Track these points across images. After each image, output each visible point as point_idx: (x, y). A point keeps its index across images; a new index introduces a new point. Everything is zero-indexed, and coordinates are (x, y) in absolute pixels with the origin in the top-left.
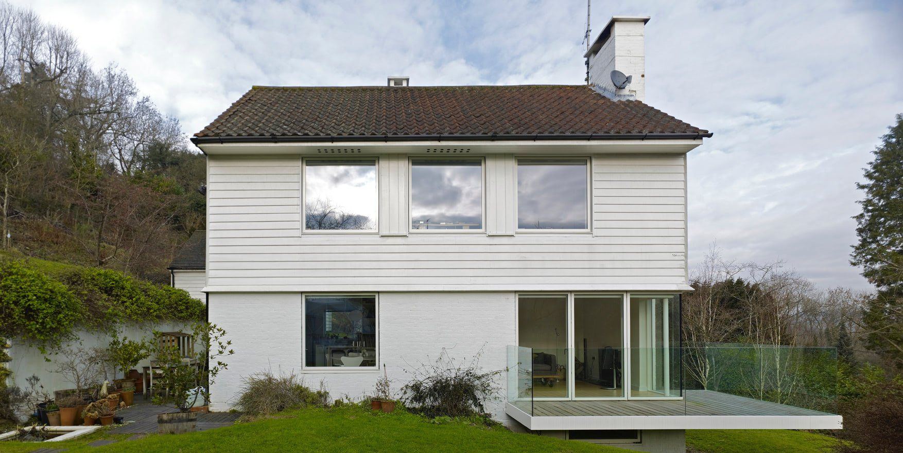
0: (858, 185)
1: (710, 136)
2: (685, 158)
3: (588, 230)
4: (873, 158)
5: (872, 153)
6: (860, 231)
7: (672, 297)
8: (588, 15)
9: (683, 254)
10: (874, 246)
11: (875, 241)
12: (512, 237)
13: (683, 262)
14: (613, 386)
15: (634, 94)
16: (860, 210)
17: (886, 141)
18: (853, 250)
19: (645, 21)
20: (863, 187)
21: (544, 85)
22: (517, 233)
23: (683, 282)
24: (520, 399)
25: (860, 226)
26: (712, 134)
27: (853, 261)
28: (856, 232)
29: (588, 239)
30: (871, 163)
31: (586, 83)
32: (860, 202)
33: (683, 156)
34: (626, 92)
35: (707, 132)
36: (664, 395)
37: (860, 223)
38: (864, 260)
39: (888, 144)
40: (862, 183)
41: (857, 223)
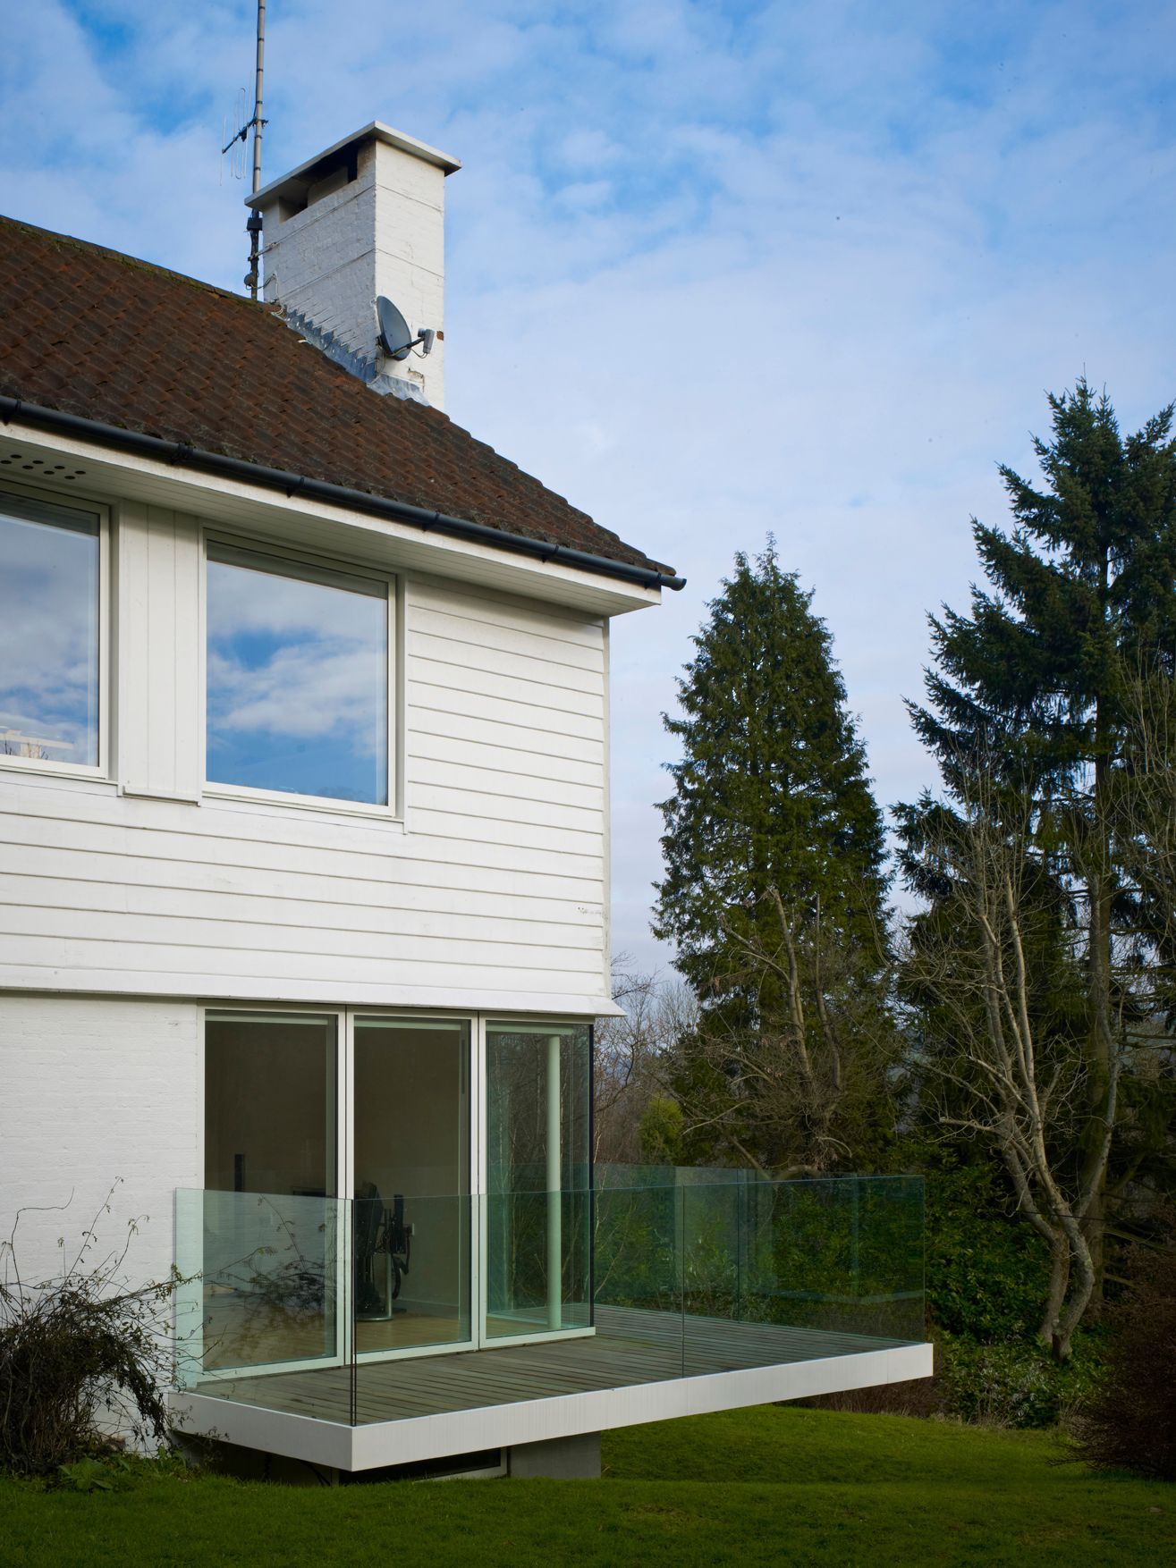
0: (666, 720)
1: (678, 585)
2: (606, 632)
3: (390, 810)
4: (692, 653)
5: (691, 639)
6: (669, 844)
7: (569, 1032)
8: (258, 70)
9: (599, 908)
10: (697, 890)
11: (698, 877)
12: (193, 808)
13: (599, 933)
14: (383, 1312)
15: (417, 382)
16: (669, 790)
17: (715, 614)
18: (658, 895)
19: (448, 169)
20: (675, 727)
21: (146, 263)
22: (208, 796)
23: (600, 990)
24: (208, 1377)
25: (669, 832)
26: (685, 581)
27: (658, 926)
28: (660, 847)
29: (385, 837)
30: (689, 667)
31: (246, 293)
32: (670, 766)
33: (601, 623)
34: (399, 370)
35: (671, 571)
36: (548, 1328)
37: (670, 823)
38: (677, 925)
39: (720, 622)
40: (672, 718)
41: (664, 823)
